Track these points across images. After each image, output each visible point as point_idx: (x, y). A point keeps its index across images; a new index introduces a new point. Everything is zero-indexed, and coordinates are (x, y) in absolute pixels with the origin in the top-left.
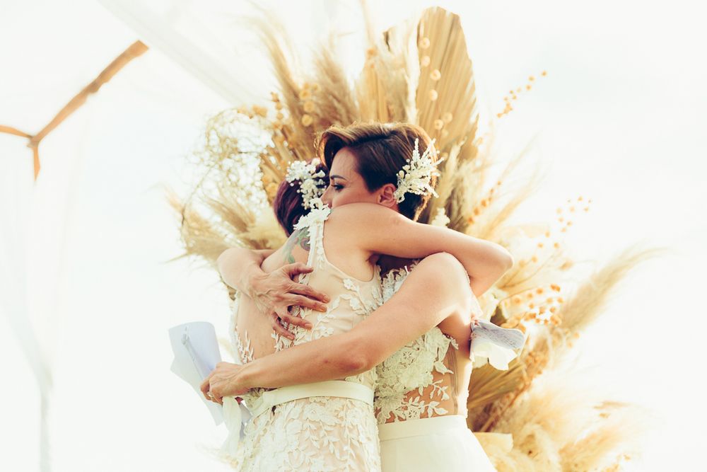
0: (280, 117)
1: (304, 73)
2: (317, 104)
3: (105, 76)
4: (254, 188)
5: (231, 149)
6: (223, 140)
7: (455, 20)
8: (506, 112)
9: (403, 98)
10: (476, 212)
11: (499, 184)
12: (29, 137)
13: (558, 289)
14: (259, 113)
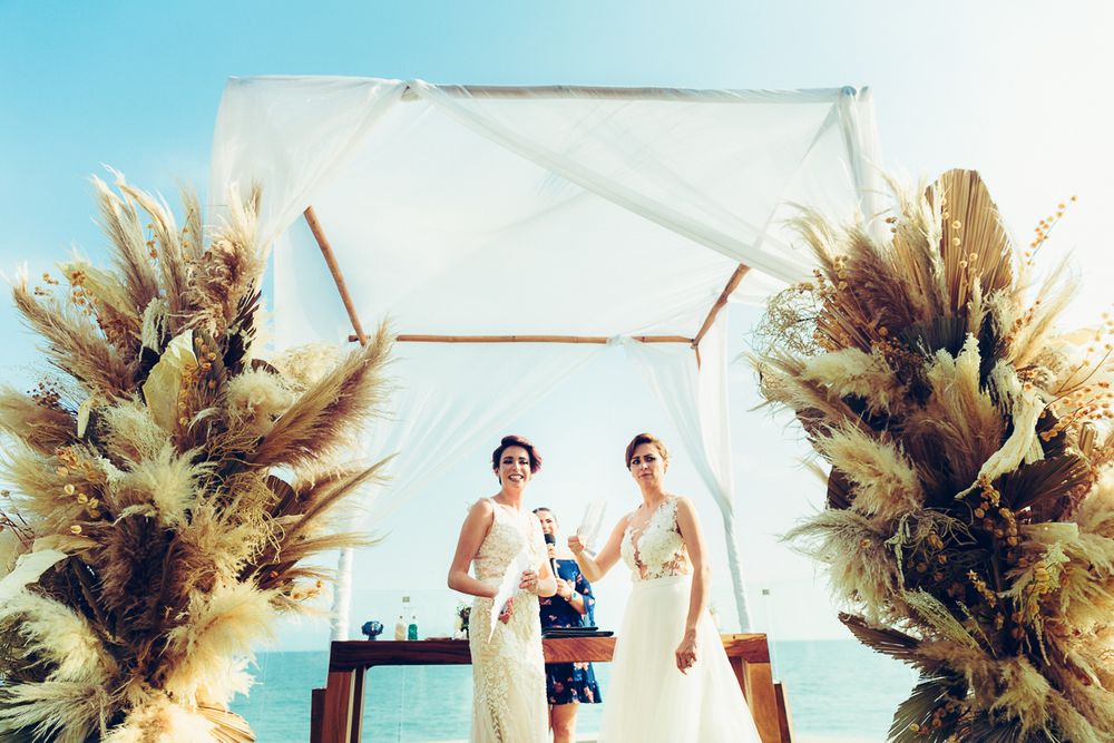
0: (823, 287)
1: (839, 249)
2: (852, 271)
3: (729, 288)
4: (816, 346)
5: (792, 319)
6: (783, 314)
7: (974, 177)
8: (1039, 241)
9: (925, 249)
10: (1014, 330)
11: (1038, 303)
12: (692, 340)
13: (1107, 386)
14: (805, 287)
